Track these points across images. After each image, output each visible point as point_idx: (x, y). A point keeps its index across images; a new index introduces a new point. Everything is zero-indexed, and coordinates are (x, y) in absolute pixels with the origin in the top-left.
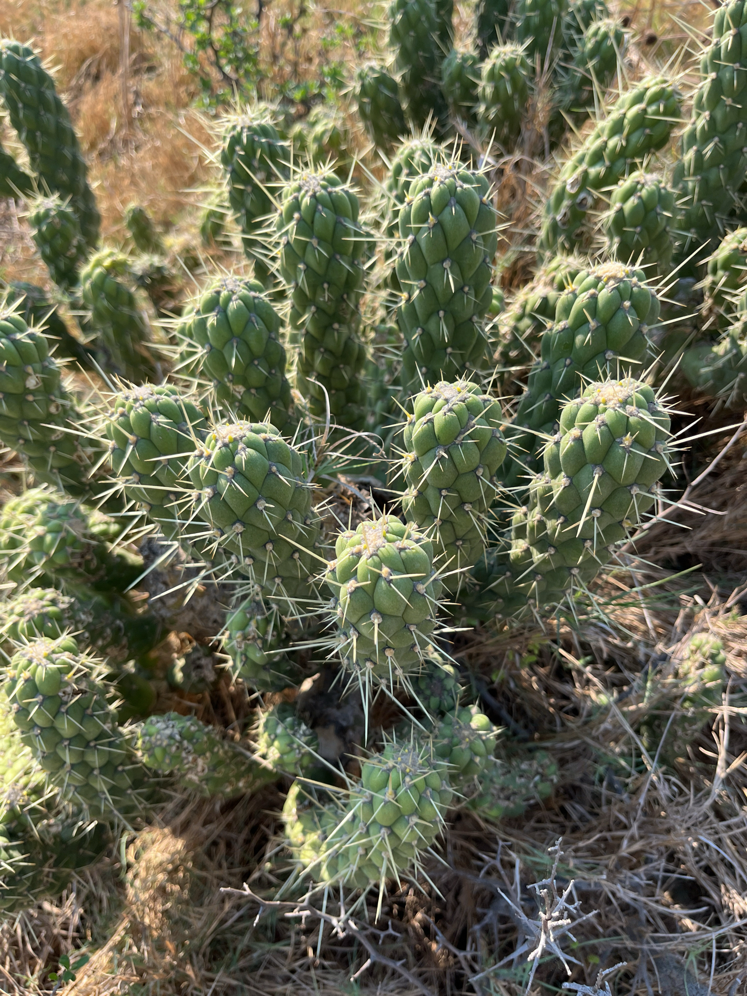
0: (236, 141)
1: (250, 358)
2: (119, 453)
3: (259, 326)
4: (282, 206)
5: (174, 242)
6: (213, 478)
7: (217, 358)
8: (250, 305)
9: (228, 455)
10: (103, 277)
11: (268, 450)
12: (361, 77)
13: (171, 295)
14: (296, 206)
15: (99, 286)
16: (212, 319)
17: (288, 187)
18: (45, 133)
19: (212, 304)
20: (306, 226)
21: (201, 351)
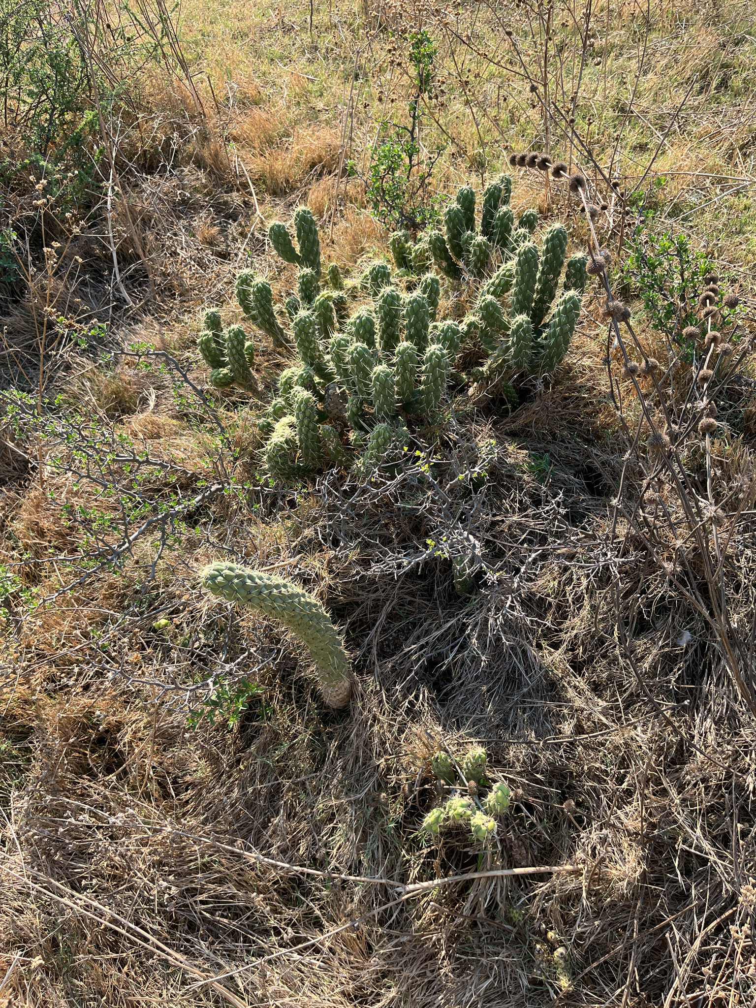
0: (374, 269)
1: (365, 332)
2: (332, 349)
3: (369, 324)
4: (380, 295)
5: (348, 283)
6: (352, 353)
7: (357, 331)
8: (367, 319)
9: (356, 349)
10: (324, 301)
11: (364, 349)
12: (430, 236)
13: (345, 309)
14: (383, 296)
15: (321, 304)
16: (358, 321)
17: (383, 290)
18: (309, 241)
19: (358, 318)
20: (385, 301)
21: (354, 329)
